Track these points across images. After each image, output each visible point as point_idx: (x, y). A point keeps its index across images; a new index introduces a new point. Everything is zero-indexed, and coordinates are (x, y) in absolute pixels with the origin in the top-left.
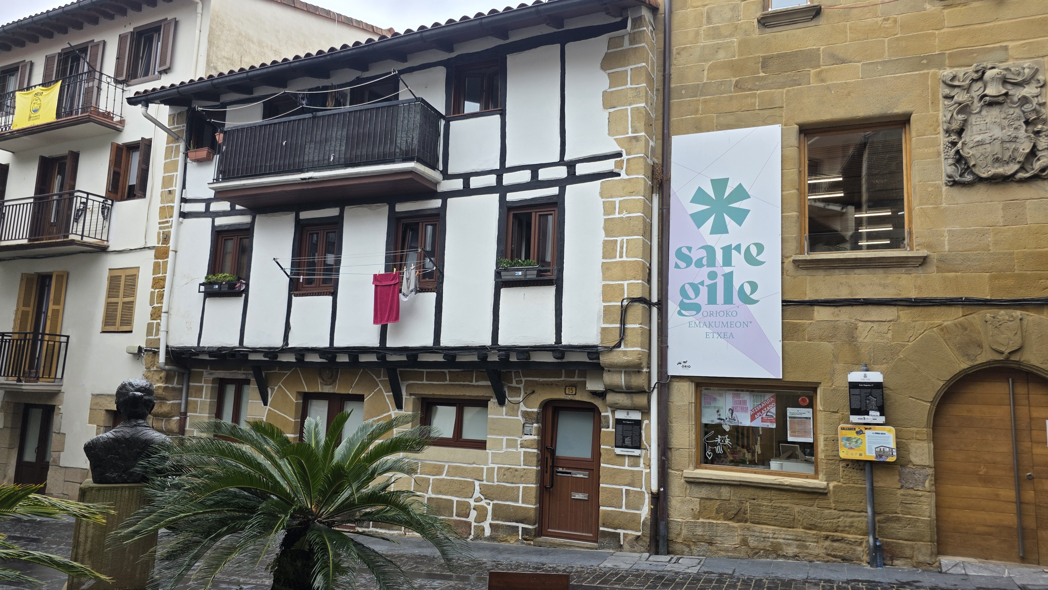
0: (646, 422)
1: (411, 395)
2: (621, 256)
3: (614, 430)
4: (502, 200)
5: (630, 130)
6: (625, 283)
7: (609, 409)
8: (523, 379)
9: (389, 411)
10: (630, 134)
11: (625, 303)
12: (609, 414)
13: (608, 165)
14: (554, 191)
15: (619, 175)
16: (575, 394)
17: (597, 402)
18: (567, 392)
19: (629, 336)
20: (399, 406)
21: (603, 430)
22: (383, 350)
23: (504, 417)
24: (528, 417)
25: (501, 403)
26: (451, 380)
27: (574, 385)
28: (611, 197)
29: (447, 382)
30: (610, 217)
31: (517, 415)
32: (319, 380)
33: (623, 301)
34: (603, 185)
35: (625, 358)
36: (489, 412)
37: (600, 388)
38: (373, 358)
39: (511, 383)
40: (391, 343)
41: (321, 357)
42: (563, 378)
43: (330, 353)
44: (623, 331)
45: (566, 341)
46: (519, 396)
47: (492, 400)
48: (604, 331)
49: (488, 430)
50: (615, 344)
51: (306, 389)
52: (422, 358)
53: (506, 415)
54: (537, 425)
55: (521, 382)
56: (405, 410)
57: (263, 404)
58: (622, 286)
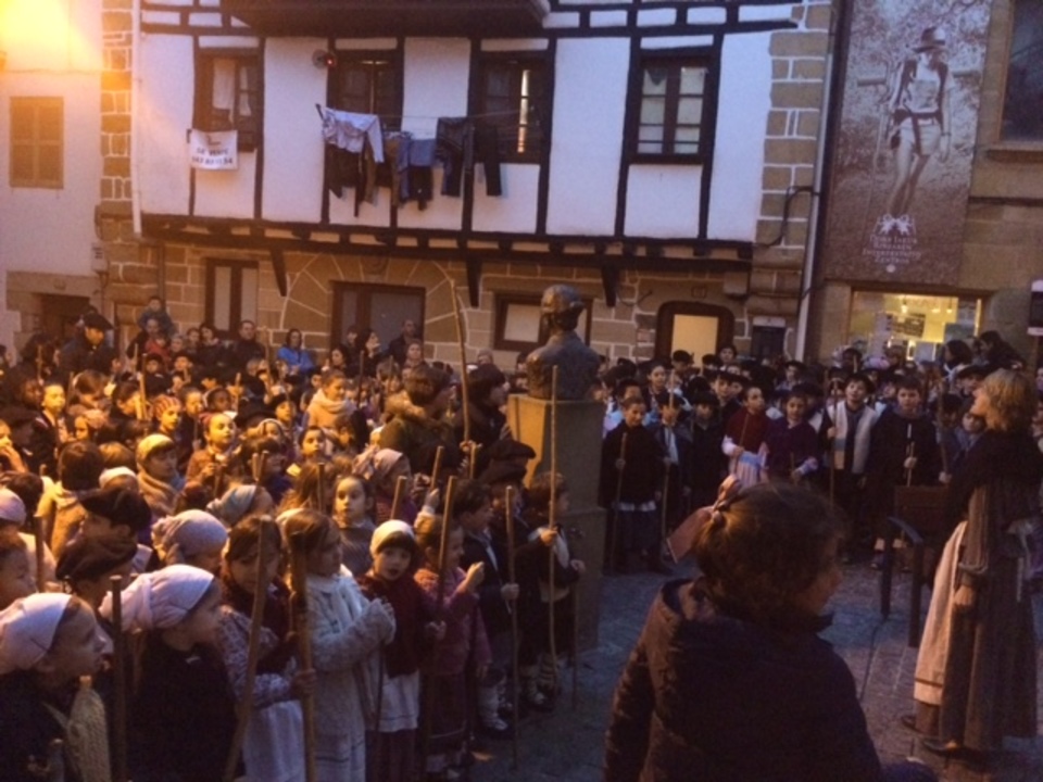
0: (790, 330)
1: (488, 290)
2: (790, 133)
3: (750, 338)
4: (635, 47)
6: (793, 167)
7: (746, 316)
8: (640, 277)
9: (459, 308)
11: (792, 191)
12: (746, 320)
13: (781, 12)
14: (707, 40)
15: (794, 26)
16: (705, 296)
17: (731, 306)
18: (695, 293)
19: (792, 232)
20: (474, 302)
21: (736, 338)
22: (466, 232)
23: (613, 320)
24: (642, 320)
25: (611, 303)
26: (543, 274)
27: (704, 286)
28: (784, 54)
29: (538, 277)
30: (781, 81)
31: (629, 319)
32: (361, 267)
33: (788, 189)
34: (773, 38)
35: (784, 258)
36: (594, 313)
37: (740, 289)
38: (451, 244)
39: (624, 280)
40: (477, 226)
41: (378, 240)
42: (691, 278)
43: (390, 233)
44: (785, 224)
45: (712, 234)
46: (632, 296)
47: (596, 300)
48: (761, 225)
49: (593, 331)
50: (775, 238)
51: (342, 278)
52: (518, 247)
53: (616, 317)
54: (653, 331)
55: (636, 281)
56: (482, 309)
57: (279, 295)
58: (789, 170)
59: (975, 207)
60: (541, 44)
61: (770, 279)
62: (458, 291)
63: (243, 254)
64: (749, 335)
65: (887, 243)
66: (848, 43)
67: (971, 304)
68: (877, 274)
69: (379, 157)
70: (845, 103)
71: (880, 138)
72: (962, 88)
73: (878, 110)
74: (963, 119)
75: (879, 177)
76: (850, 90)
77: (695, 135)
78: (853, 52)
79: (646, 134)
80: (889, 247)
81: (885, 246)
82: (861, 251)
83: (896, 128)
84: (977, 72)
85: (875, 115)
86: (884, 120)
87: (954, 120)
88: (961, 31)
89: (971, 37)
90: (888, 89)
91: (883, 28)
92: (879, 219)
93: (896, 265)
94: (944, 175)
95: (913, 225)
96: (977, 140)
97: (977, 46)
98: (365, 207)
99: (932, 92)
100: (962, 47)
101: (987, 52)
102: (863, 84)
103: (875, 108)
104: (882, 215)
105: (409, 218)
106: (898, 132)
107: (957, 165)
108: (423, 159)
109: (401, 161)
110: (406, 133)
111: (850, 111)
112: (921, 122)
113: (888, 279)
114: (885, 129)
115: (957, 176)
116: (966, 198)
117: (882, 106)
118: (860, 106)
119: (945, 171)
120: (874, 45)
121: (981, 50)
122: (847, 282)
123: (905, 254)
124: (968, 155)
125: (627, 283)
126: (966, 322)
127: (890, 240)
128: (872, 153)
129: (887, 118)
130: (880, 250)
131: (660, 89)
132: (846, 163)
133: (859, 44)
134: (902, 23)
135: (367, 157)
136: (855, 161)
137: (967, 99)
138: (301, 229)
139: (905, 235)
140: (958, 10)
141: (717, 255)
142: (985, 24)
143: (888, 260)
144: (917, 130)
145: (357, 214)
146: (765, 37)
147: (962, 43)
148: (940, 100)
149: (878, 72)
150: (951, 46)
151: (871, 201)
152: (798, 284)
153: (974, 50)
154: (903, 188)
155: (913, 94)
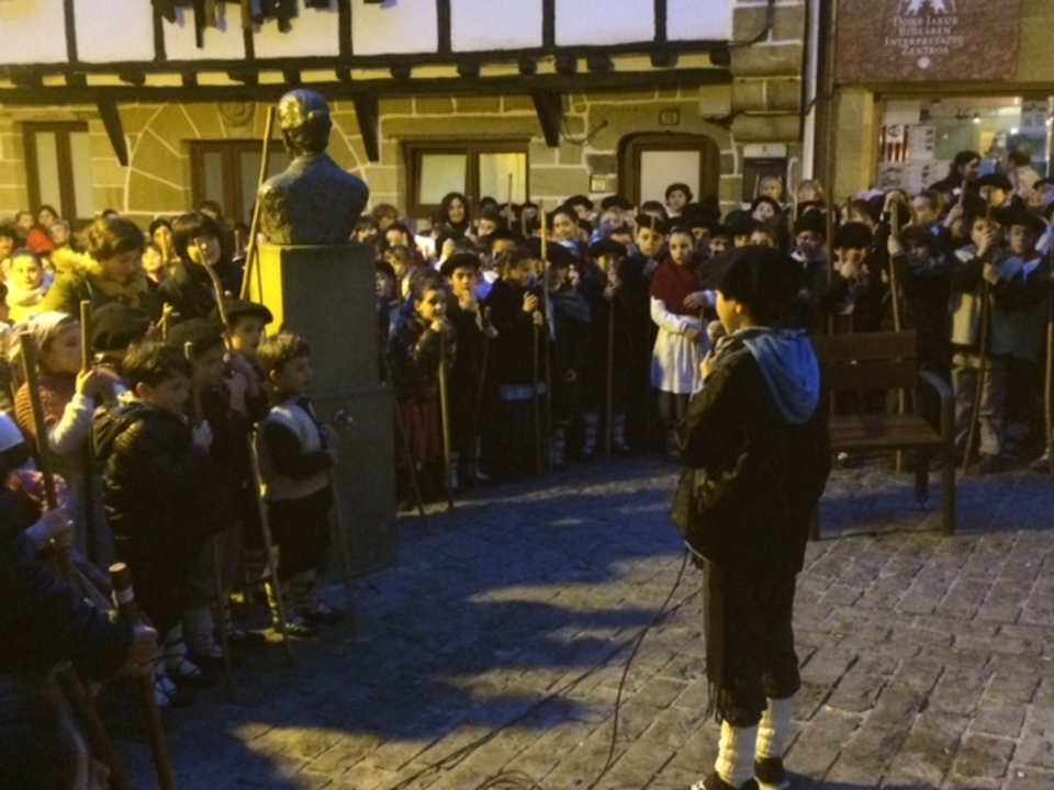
0: (793, 160)
1: (390, 137)
3: (741, 176)
7: (734, 144)
8: (588, 104)
9: (355, 164)
12: (734, 151)
16: (677, 123)
17: (714, 133)
18: (664, 121)
19: (782, 22)
20: (373, 155)
21: (724, 176)
22: (346, 60)
23: (557, 165)
24: (597, 163)
25: (552, 141)
26: (460, 109)
27: (676, 109)
29: (455, 114)
31: (579, 162)
32: (220, 118)
35: (773, 59)
36: (531, 159)
37: (723, 110)
38: (329, 76)
39: (568, 110)
40: (359, 49)
41: (231, 77)
42: (657, 98)
43: (247, 67)
44: (770, 11)
45: (674, 33)
46: (582, 131)
47: (534, 139)
48: (739, 13)
49: (531, 188)
50: (759, 33)
51: (198, 135)
52: (418, 73)
53: (561, 161)
54: (612, 176)
55: (583, 109)
56: (383, 164)
57: (118, 164)
61: (759, 92)
62: (350, 141)
63: (66, 112)
64: (739, 172)
65: (918, 27)
67: (1040, 104)
68: (905, 72)
80: (920, 32)
81: (914, 31)
82: (883, 42)
93: (932, 57)
98: (210, 33)
105: (271, 42)
113: (921, 78)
122: (867, 86)
123: (943, 41)
125: (572, 113)
126: (1032, 131)
127: (920, 21)
130: (908, 37)
138: (132, 70)
139: (941, 14)
141: (686, 62)
143: (919, 51)
145: (200, 43)
152: (799, 96)
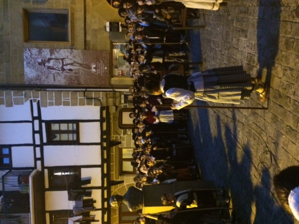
0: (125, 93)
1: (119, 178)
2: (69, 99)
3: (128, 104)
4: (46, 144)
5: (22, 97)
6: (79, 98)
7: (121, 105)
8: (112, 135)
9: (124, 186)
10: (23, 97)
11: (85, 98)
12: (123, 105)
13: (35, 105)
14: (43, 124)
15: (39, 101)
16: (117, 117)
17: (119, 109)
18: (116, 119)
19: (97, 96)
20: (122, 182)
21: (128, 107)
22: (102, 188)
23: (125, 142)
24: (125, 133)
25: (120, 143)
26: (113, 163)
27: (114, 117)
28: (47, 103)
29: (114, 164)
30: (54, 103)
31: (124, 137)
32: (114, 216)
33: (85, 99)
34: (42, 107)
35: (104, 98)
36: (123, 147)
37: (114, 108)
38: (106, 192)
39: (113, 139)
40: (100, 185)
41: (105, 214)
42: (112, 121)
43: (103, 210)
44: (95, 99)
45: (99, 118)
46: (118, 137)
47: (120, 147)
48: (95, 105)
49: (130, 147)
50: (99, 101)
51: (118, 222)
52: (105, 172)
53: (124, 141)
54: (127, 130)
55: (113, 136)
56: (124, 179)
58: (79, 99)
59: (87, 48)
60: (46, 171)
61: (111, 100)
62: (120, 186)
65: (99, 70)
66: (43, 85)
67: (114, 46)
68: (107, 72)
69: (81, 217)
70: (60, 84)
71: (69, 74)
72: (54, 54)
73: (62, 75)
74: (63, 53)
75: (81, 74)
76: (57, 83)
77: (70, 125)
78: (46, 83)
79: (71, 139)
80: (100, 69)
81: (100, 70)
82: (101, 76)
83: (67, 70)
84: (50, 50)
85: (63, 76)
86: (65, 73)
87: (63, 55)
88: (39, 55)
89: (40, 52)
90: (56, 73)
91: (39, 76)
92: (92, 73)
93: (105, 67)
94: (79, 57)
95: (93, 64)
96: (69, 49)
97: (43, 51)
98: (96, 218)
99: (56, 61)
100: (43, 55)
101: (44, 48)
102: (55, 80)
103: (61, 76)
104: (91, 72)
105: (98, 205)
106: (68, 70)
107: (76, 53)
108: (81, 204)
109: (82, 210)
110: (73, 208)
111: (62, 83)
112: (64, 64)
113: (109, 69)
114: (67, 73)
115: (79, 53)
116: (85, 50)
117: (61, 74)
118: (61, 80)
119: (78, 56)
120: (43, 78)
121: (44, 49)
122: (110, 79)
123: (102, 65)
124: (73, 51)
125: (114, 139)
126: (119, 47)
127: (98, 69)
128: (74, 76)
129: (64, 73)
130: (101, 71)
131: (58, 135)
132: (77, 82)
133: (43, 82)
134: (37, 71)
135: (81, 220)
136: (76, 80)
137: (57, 52)
139: (96, 65)
140: (33, 56)
141: (104, 115)
142: (36, 49)
143: (103, 69)
144: (67, 65)
145: (98, 221)
146: (42, 109)
147: (42, 55)
148: (58, 59)
149: (51, 76)
150: (43, 58)
151: (87, 75)
152: (112, 93)
153: (44, 51)
154: (83, 67)
155: (56, 66)
